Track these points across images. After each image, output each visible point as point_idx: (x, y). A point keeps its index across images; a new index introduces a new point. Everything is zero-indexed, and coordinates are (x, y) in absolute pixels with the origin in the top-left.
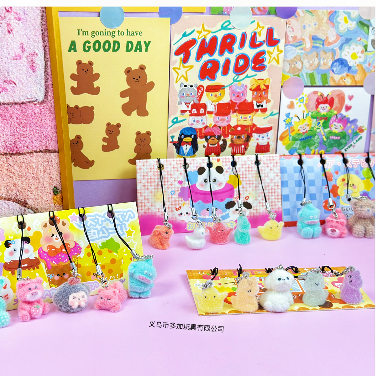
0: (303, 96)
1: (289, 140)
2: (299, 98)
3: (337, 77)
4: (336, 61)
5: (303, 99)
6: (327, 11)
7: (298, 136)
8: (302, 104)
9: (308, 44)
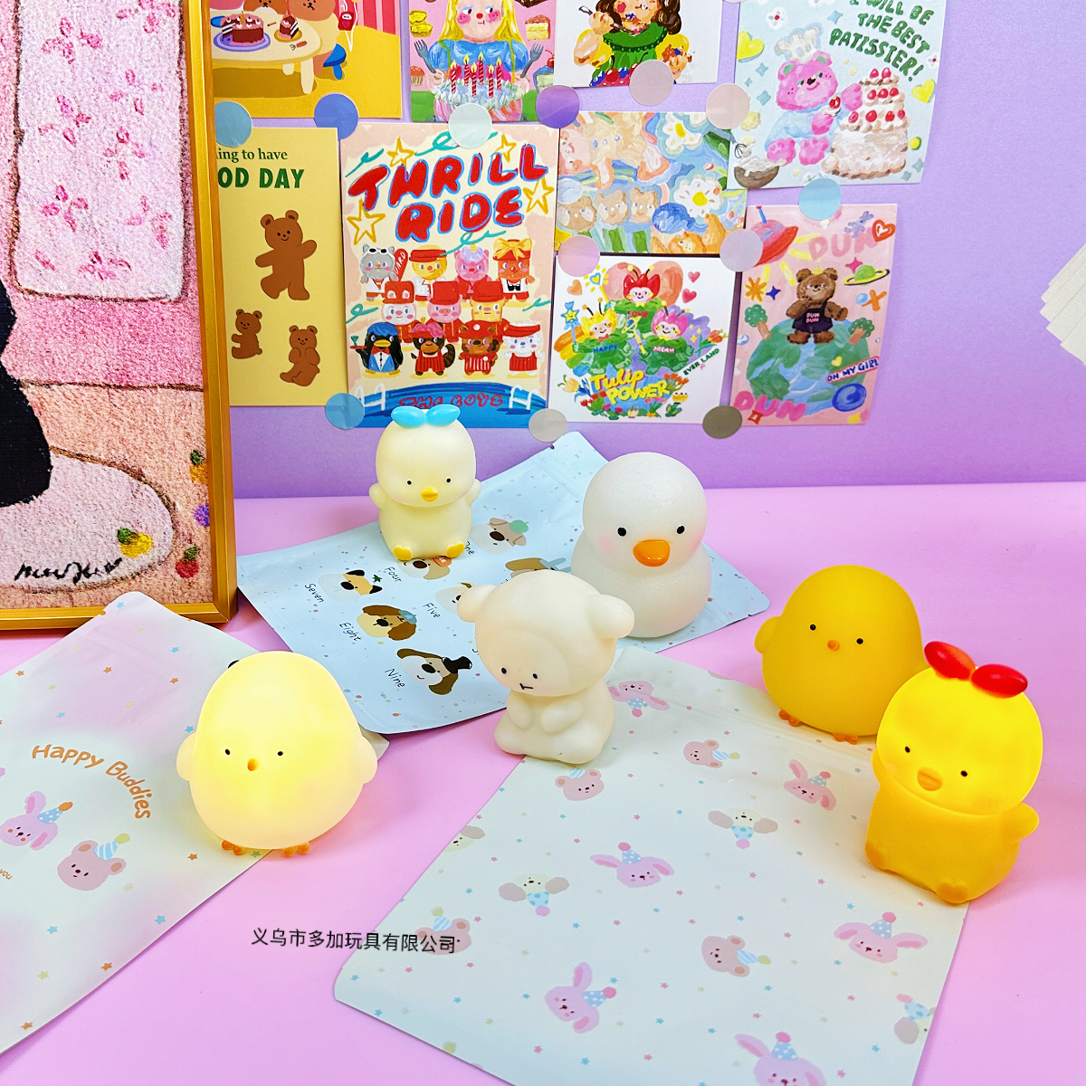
0: (600, 271)
1: (574, 351)
2: (590, 275)
3: (666, 239)
4: (663, 208)
5: (598, 277)
6: (640, 114)
7: (591, 344)
8: (597, 286)
9: (605, 177)
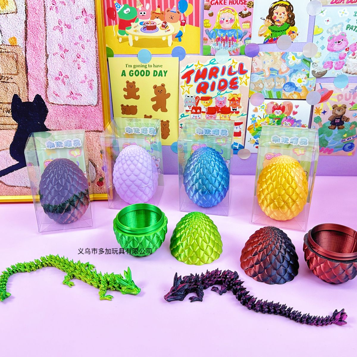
0: (264, 104)
1: (254, 131)
2: (261, 106)
3: (287, 94)
4: (287, 84)
6: (280, 53)
7: (260, 128)
8: (263, 110)
9: (267, 73)
